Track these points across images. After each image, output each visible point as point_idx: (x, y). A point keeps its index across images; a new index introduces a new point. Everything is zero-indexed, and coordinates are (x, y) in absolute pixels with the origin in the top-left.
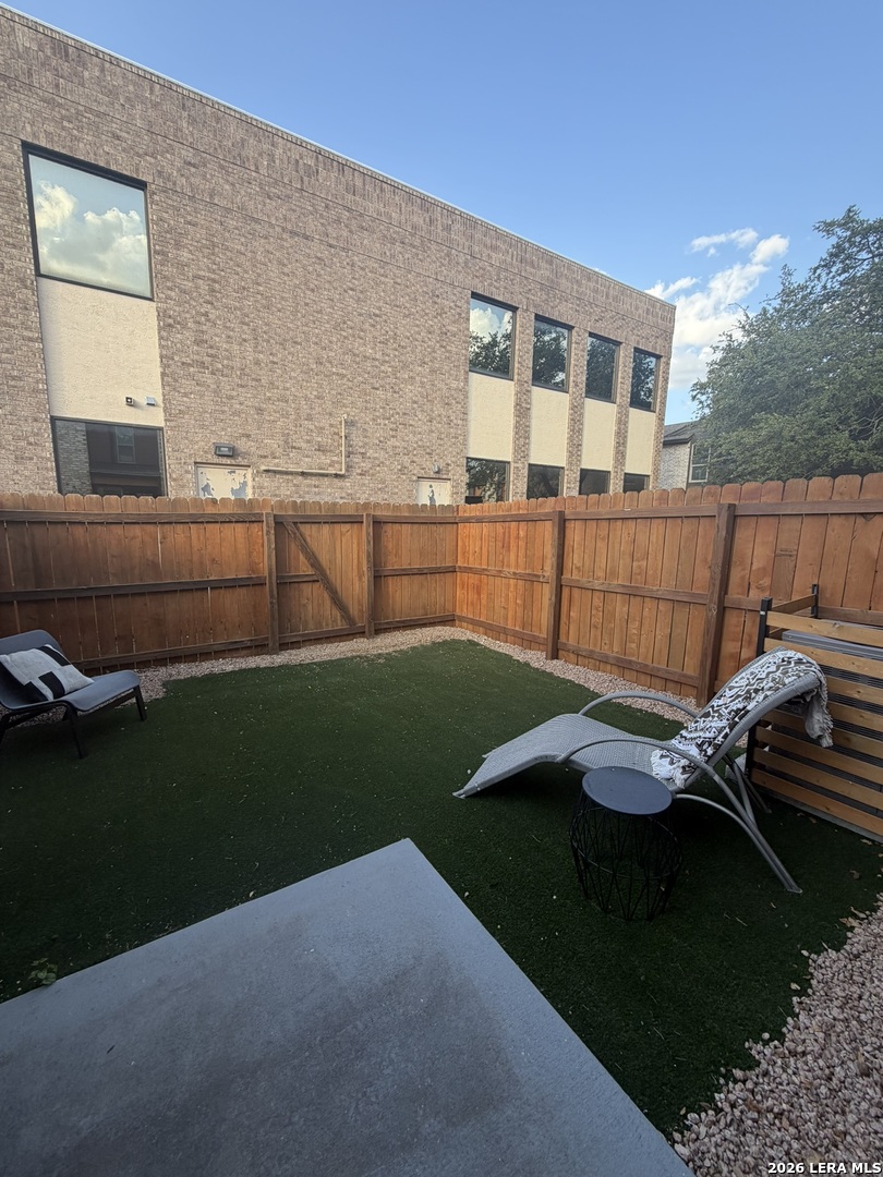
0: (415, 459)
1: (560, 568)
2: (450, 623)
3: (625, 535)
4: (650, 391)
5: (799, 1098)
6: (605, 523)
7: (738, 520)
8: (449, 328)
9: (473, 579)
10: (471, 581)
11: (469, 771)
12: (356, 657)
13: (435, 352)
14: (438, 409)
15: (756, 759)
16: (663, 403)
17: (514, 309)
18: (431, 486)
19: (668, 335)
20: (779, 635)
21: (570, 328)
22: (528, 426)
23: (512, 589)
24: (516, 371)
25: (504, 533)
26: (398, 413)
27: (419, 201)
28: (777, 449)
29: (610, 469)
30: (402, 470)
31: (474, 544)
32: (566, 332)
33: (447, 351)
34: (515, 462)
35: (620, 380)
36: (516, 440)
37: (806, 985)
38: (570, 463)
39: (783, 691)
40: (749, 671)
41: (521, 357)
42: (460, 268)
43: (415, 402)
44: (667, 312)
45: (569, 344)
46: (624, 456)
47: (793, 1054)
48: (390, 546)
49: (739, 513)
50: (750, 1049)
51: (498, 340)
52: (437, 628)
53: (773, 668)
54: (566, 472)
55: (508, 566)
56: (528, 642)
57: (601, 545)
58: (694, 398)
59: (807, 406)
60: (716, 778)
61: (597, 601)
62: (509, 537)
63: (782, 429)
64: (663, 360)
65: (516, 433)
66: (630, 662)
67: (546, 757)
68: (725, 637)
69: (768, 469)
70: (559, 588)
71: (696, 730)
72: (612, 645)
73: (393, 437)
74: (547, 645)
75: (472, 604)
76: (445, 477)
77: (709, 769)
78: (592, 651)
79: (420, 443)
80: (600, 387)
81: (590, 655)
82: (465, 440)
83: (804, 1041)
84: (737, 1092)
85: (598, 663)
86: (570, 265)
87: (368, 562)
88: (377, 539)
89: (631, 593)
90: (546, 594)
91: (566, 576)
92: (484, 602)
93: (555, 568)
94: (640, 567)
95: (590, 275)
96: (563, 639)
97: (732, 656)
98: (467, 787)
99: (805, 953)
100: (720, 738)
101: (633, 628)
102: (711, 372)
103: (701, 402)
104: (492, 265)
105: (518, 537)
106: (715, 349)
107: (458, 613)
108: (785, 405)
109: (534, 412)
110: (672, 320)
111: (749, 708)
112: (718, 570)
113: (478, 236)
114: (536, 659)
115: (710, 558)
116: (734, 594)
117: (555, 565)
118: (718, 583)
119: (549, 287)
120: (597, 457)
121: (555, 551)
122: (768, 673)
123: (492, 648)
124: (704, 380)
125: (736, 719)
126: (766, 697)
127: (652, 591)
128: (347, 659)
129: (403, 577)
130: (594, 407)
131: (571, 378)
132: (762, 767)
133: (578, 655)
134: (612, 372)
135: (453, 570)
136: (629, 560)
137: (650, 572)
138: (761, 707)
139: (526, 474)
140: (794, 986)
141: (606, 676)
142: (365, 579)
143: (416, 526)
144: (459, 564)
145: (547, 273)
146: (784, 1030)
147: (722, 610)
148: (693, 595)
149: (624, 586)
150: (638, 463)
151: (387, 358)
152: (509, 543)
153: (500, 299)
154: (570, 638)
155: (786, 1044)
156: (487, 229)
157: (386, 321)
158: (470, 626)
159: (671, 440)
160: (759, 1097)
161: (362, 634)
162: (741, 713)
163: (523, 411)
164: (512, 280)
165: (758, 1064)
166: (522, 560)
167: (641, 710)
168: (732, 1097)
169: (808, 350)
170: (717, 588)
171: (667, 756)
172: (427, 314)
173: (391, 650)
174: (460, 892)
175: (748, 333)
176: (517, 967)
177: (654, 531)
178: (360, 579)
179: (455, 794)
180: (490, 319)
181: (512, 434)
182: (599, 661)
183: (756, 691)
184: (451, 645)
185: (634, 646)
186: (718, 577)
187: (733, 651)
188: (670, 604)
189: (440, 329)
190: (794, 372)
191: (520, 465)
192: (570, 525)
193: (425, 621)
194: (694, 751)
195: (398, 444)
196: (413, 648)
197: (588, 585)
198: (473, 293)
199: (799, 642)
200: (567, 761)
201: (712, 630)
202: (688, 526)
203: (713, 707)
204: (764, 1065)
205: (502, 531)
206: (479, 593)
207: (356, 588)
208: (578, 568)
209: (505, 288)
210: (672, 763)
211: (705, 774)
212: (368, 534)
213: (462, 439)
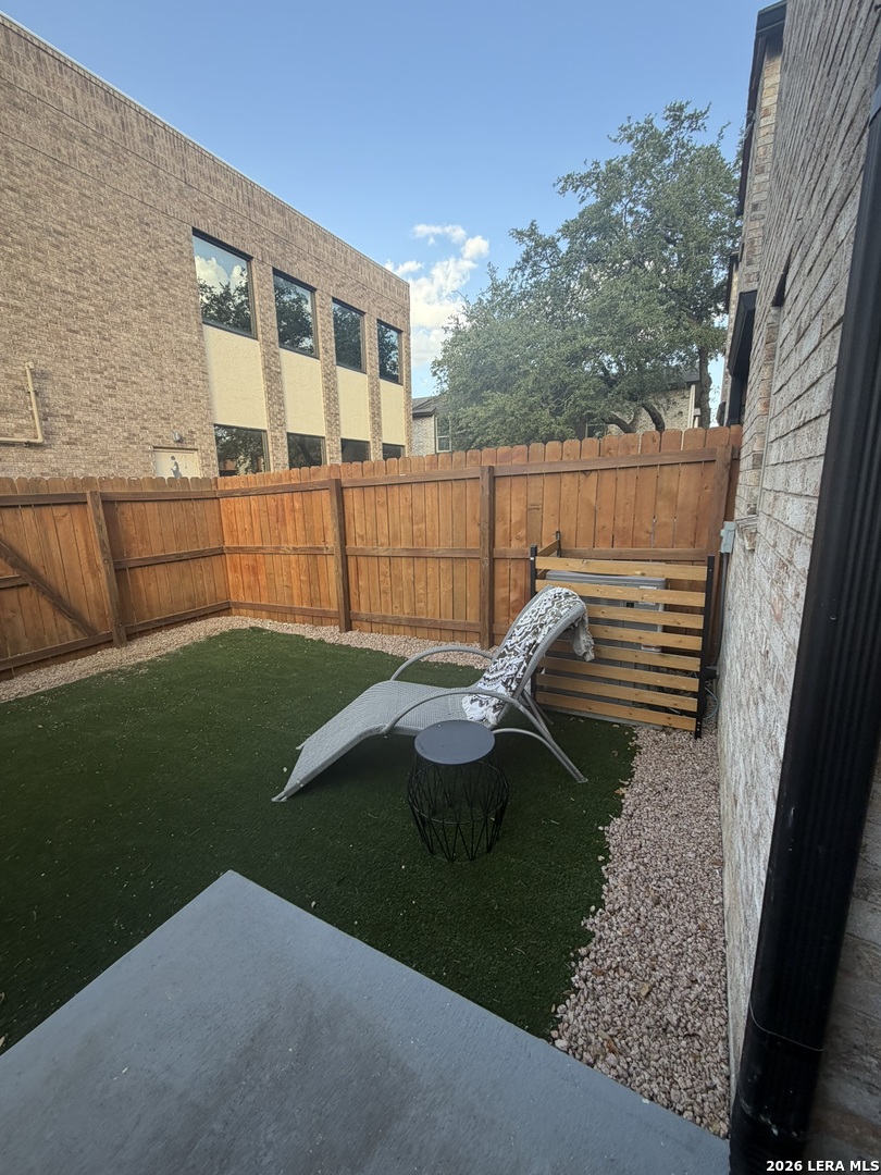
0: (146, 424)
1: (343, 537)
2: (226, 612)
3: (403, 501)
4: (394, 365)
5: (625, 946)
6: (382, 490)
7: (497, 480)
8: (170, 267)
9: (247, 560)
10: (245, 562)
11: (285, 769)
12: (105, 673)
13: (154, 294)
14: (169, 366)
15: (538, 683)
16: (409, 377)
17: (248, 258)
18: (173, 458)
19: (405, 311)
20: (544, 575)
21: (312, 290)
22: (281, 392)
23: (294, 565)
24: (260, 329)
25: (277, 506)
26: (113, 367)
27: (101, 92)
28: (503, 423)
29: (369, 439)
30: (131, 437)
31: (242, 520)
32: (307, 295)
33: (171, 295)
34: (272, 431)
35: (368, 351)
36: (270, 406)
37: (606, 852)
38: (330, 433)
39: (562, 622)
40: (530, 610)
41: (263, 314)
42: (173, 195)
43: (136, 354)
44: (402, 288)
45: (314, 306)
46: (380, 427)
47: (613, 913)
48: (132, 530)
49: (497, 474)
50: (585, 925)
51: (232, 292)
52: (210, 620)
53: (549, 604)
54: (327, 442)
55: (287, 542)
56: (319, 618)
57: (381, 511)
58: (435, 374)
59: (519, 386)
60: (521, 708)
61: (384, 567)
62: (283, 510)
63: (505, 405)
64: (404, 335)
65: (269, 399)
66: (421, 620)
67: (371, 731)
68: (496, 584)
69: (498, 439)
70: (345, 558)
71: (497, 670)
72: (402, 608)
73: (110, 396)
74: (339, 618)
75: (249, 587)
76: (189, 446)
77: (515, 701)
78: (384, 616)
79: (150, 405)
80: (349, 355)
81: (383, 621)
82: (209, 404)
83: (617, 899)
84: (585, 965)
85: (391, 627)
86: (304, 221)
87: (103, 552)
88: (112, 523)
89: (415, 556)
90: (332, 567)
91: (350, 545)
92: (263, 583)
93: (338, 539)
94: (419, 530)
95: (326, 237)
96: (354, 609)
97: (503, 599)
98: (287, 788)
99: (601, 828)
100: (520, 673)
101: (420, 587)
102: (445, 351)
103: (440, 378)
104: (214, 201)
105: (293, 510)
106: (446, 329)
107: (233, 599)
108: (505, 385)
109: (286, 376)
110: (407, 297)
111: (538, 641)
112: (486, 526)
113: (191, 161)
114: (330, 634)
115: (478, 517)
116: (500, 546)
117: (338, 535)
118: (487, 537)
119: (285, 241)
120: (356, 427)
121: (336, 521)
122: (547, 609)
123: (280, 631)
124: (440, 358)
125: (531, 653)
126: (550, 629)
127: (433, 551)
128: (92, 678)
129: (157, 567)
130: (345, 375)
131: (320, 344)
132: (541, 689)
133: (371, 622)
134: (359, 342)
135: (220, 553)
136: (408, 524)
137: (429, 534)
138: (548, 638)
139: (286, 444)
140: (601, 858)
141: (401, 638)
142: (102, 575)
143: (164, 505)
144: (227, 544)
145: (281, 224)
146: (603, 897)
147: (493, 561)
148: (468, 551)
149: (407, 550)
150: (394, 433)
151: (85, 293)
152: (284, 516)
153: (229, 242)
154: (362, 607)
155: (607, 908)
156: (203, 156)
157: (75, 243)
158: (251, 612)
159: (419, 413)
160: (600, 962)
161: (108, 643)
162: (533, 647)
163: (273, 376)
164: (241, 224)
165: (593, 934)
166: (300, 533)
167: (437, 663)
168: (583, 973)
169: (516, 339)
170: (487, 543)
171: (476, 700)
172: (135, 245)
173: (154, 655)
174: (304, 906)
175: (470, 318)
176: (385, 955)
177: (429, 495)
178: (94, 575)
179: (274, 799)
180: (216, 271)
181: (264, 400)
182: (391, 625)
183: (541, 626)
184: (233, 636)
185: (422, 605)
186: (487, 532)
187: (504, 595)
188: (449, 562)
189: (157, 265)
190: (508, 356)
191: (278, 434)
192: (348, 494)
193: (193, 615)
194: (502, 690)
195: (120, 406)
196: (184, 649)
197: (373, 553)
198: (194, 229)
199: (561, 579)
200: (393, 729)
201: (487, 581)
202: (457, 489)
203: (506, 647)
204: (598, 934)
205: (274, 504)
206: (256, 574)
207: (91, 586)
208: (361, 537)
209: (234, 231)
210: (481, 705)
211: (512, 707)
212: (97, 518)
213: (204, 402)
